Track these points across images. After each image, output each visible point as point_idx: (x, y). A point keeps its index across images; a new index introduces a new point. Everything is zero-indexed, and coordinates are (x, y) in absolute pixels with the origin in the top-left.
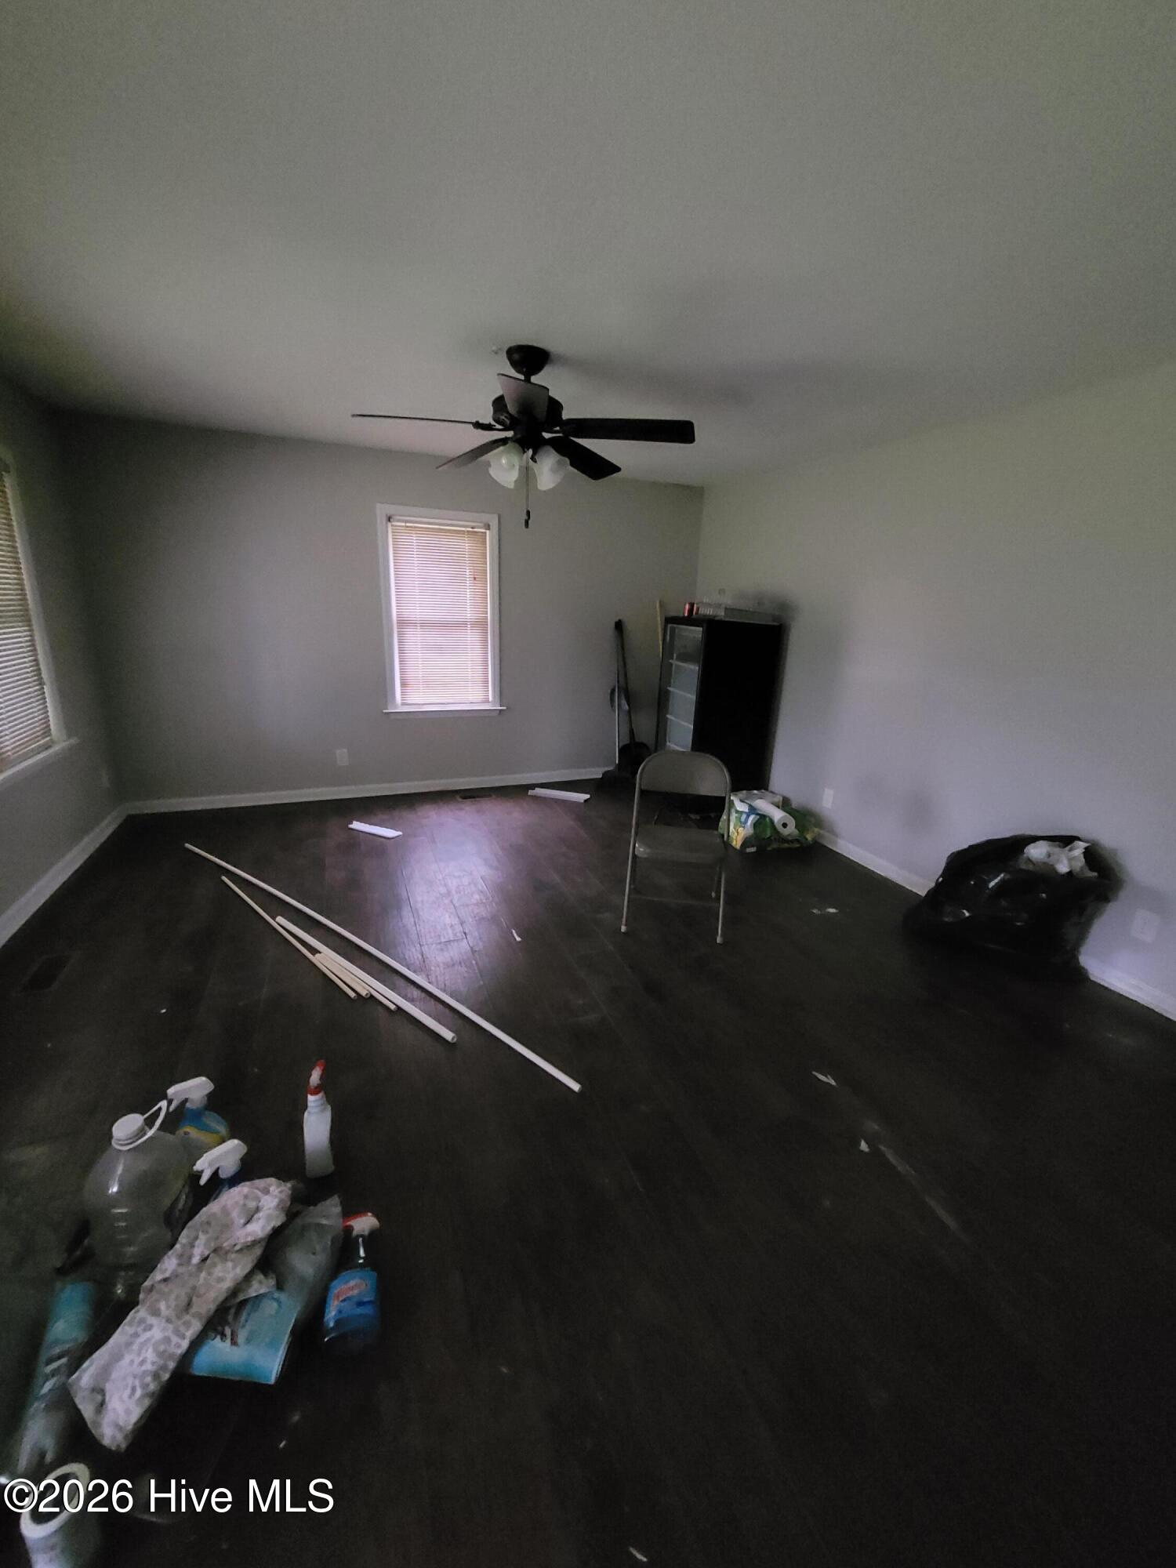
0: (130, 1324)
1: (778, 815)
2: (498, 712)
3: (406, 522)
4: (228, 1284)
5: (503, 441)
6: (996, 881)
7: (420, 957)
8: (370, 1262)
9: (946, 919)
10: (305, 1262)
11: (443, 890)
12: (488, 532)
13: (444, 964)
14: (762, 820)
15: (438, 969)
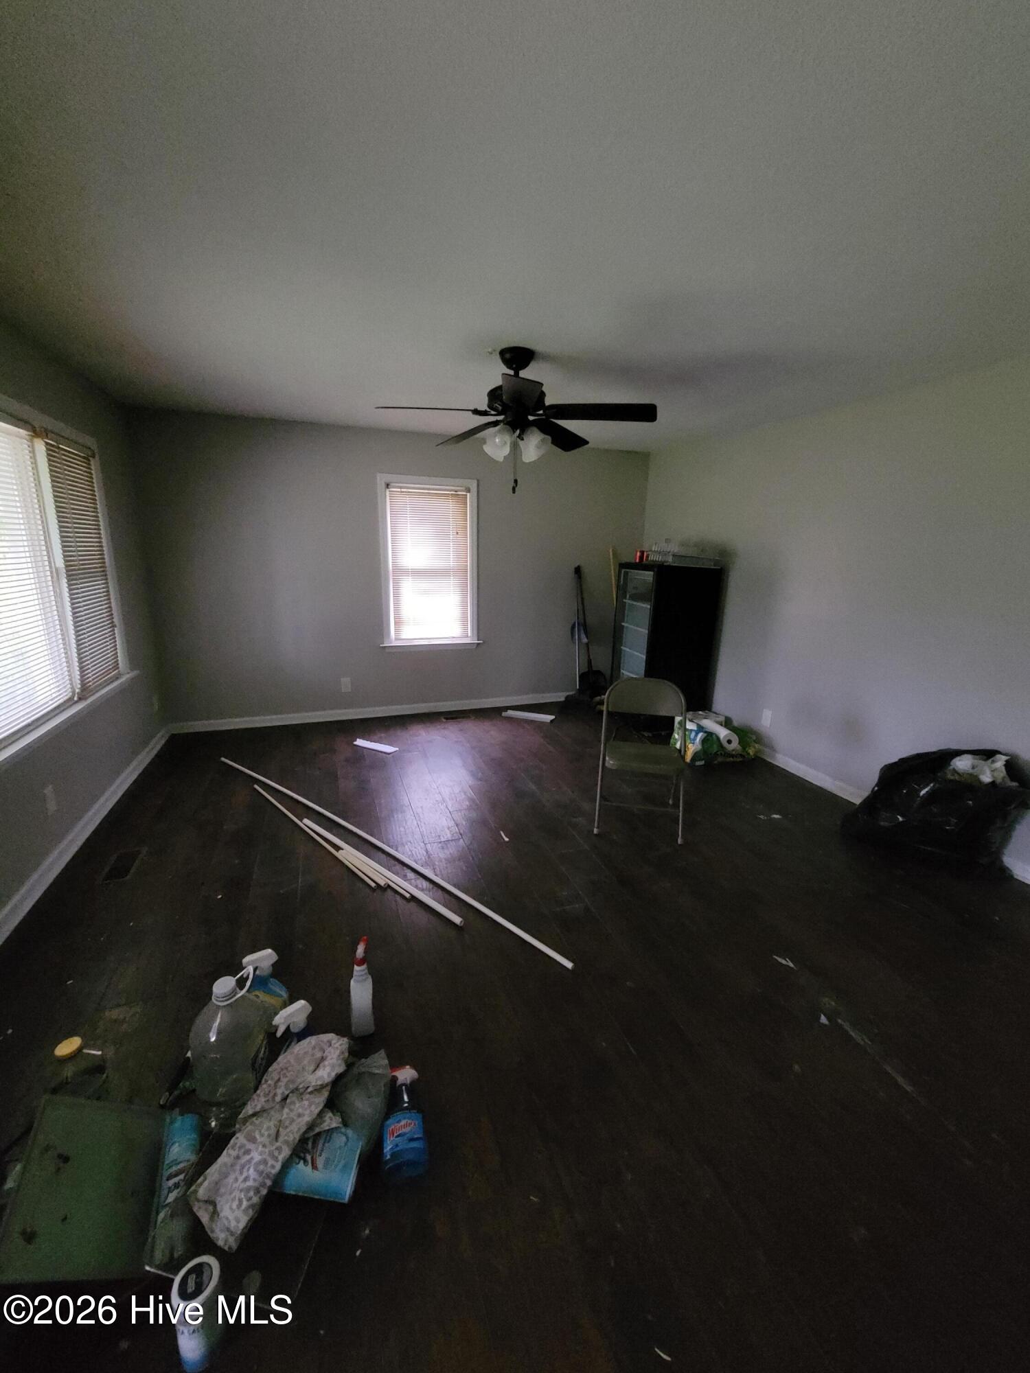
0: (233, 1148)
1: (723, 733)
2: (476, 645)
3: (401, 488)
4: (307, 1119)
5: (495, 424)
6: (927, 790)
7: (425, 853)
8: (414, 1105)
9: (882, 823)
10: (364, 1103)
11: (439, 798)
12: (468, 494)
13: (445, 859)
14: (710, 737)
15: (441, 863)
